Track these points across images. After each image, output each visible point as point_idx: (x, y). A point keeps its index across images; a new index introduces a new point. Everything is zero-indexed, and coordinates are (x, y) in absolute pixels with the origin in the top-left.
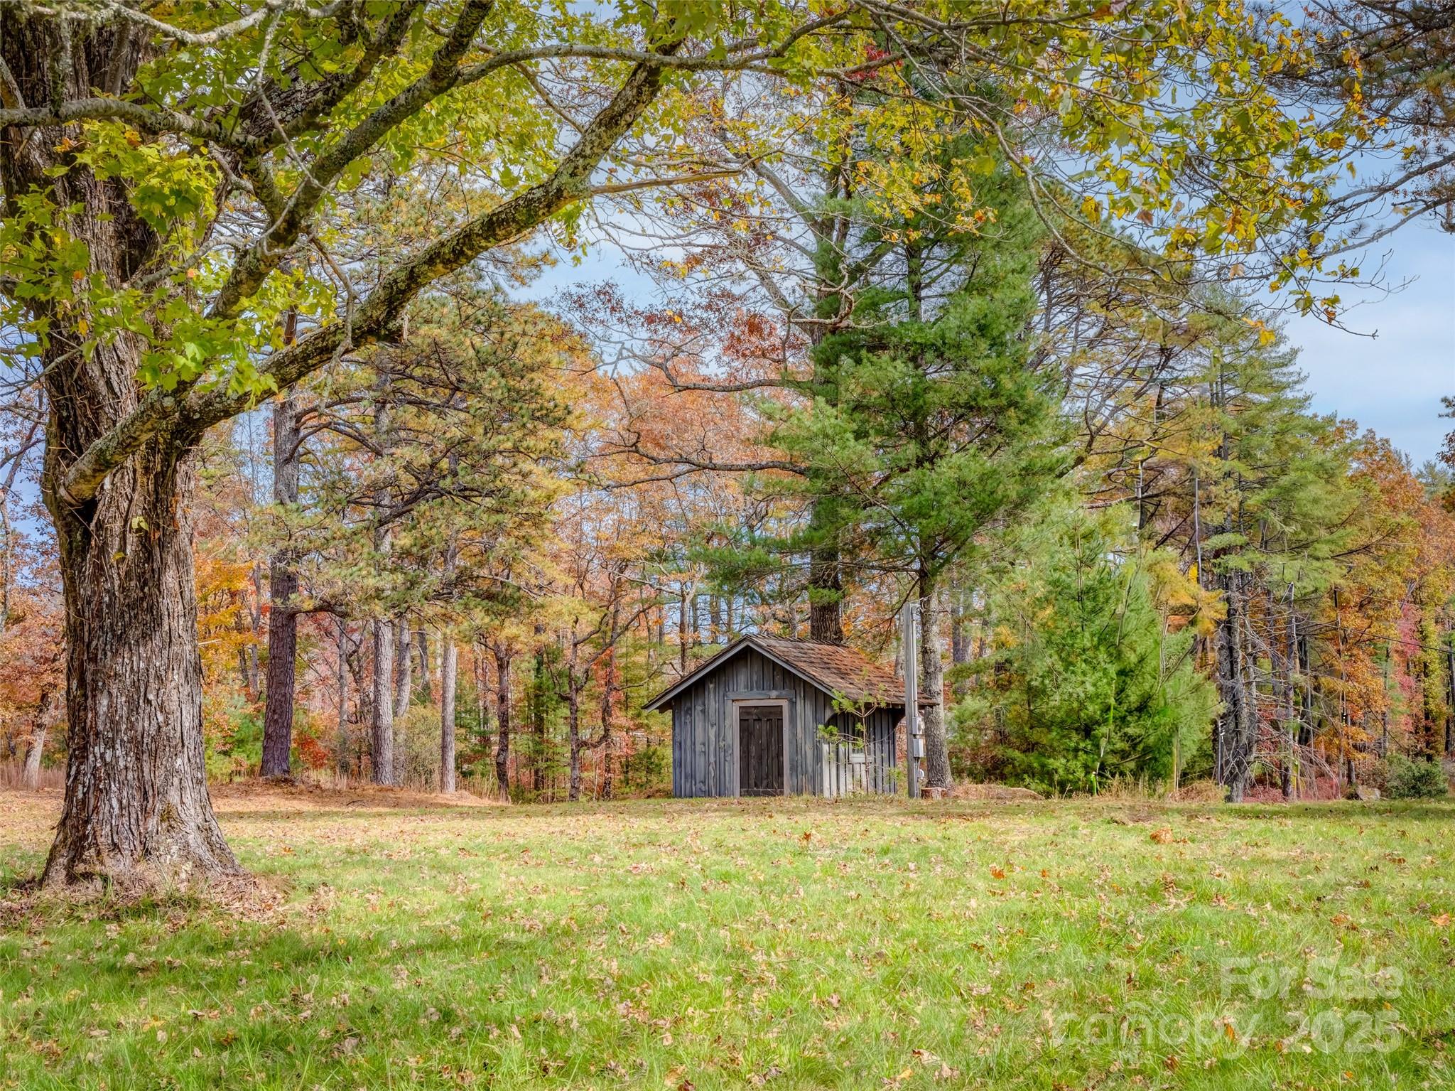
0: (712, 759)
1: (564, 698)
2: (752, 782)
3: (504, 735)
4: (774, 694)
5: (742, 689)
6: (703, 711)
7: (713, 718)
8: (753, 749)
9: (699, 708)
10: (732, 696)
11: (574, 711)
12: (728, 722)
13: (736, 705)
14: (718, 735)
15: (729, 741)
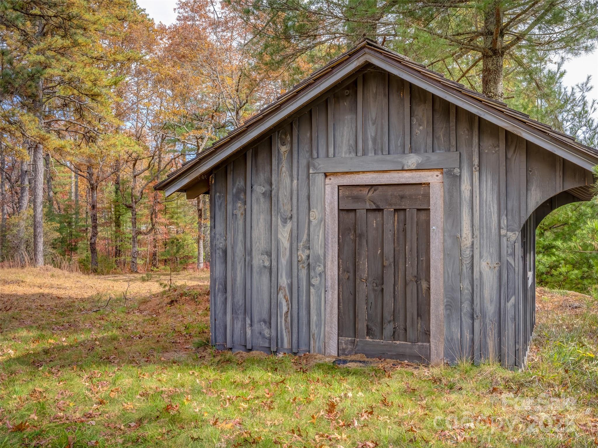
0: (284, 281)
1: (129, 207)
2: (362, 326)
3: (95, 227)
4: (412, 160)
5: (344, 151)
6: (269, 196)
7: (285, 207)
8: (364, 265)
9: (259, 189)
10: (323, 165)
11: (135, 214)
12: (315, 214)
13: (334, 182)
14: (294, 238)
15: (318, 248)
